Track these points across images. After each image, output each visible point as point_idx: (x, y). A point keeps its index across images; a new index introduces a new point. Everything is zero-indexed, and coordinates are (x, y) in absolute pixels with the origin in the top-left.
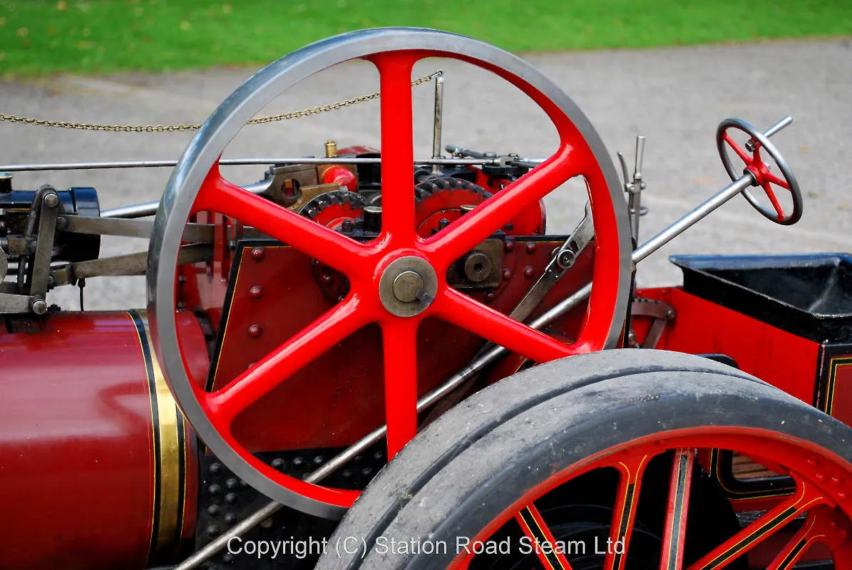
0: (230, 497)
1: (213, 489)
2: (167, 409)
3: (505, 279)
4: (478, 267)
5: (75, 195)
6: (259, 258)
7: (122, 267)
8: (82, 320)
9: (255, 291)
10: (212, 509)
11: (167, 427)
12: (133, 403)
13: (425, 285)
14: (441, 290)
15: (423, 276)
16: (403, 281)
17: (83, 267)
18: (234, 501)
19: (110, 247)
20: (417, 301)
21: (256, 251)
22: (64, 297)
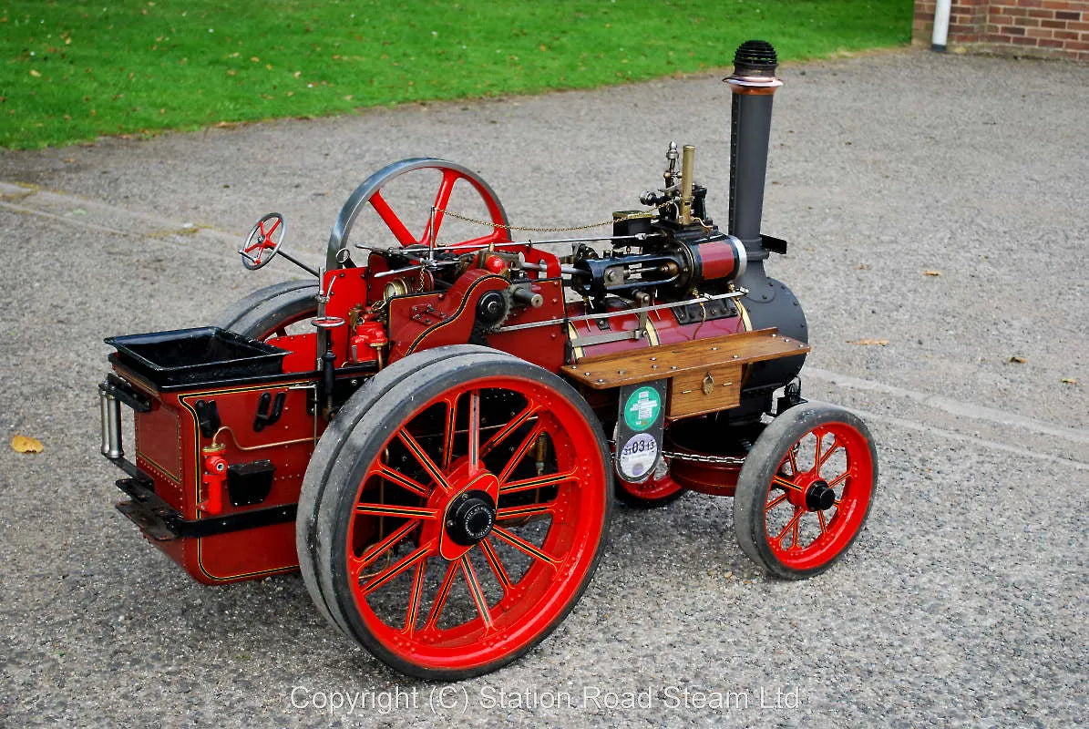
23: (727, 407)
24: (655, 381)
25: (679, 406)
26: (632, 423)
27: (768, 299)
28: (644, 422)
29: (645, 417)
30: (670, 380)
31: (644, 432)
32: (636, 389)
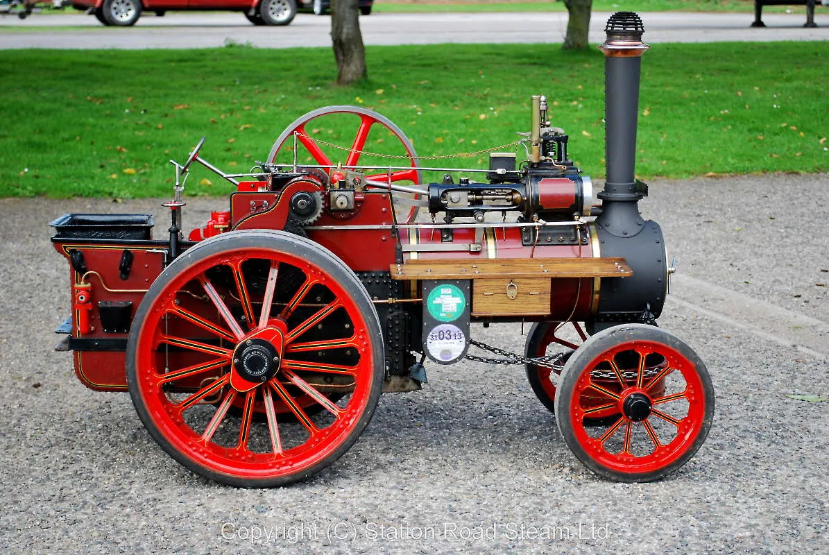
23: (536, 314)
24: (457, 280)
25: (481, 305)
26: (437, 313)
27: (627, 235)
28: (448, 314)
29: (450, 310)
30: (471, 281)
31: (449, 323)
32: (437, 284)
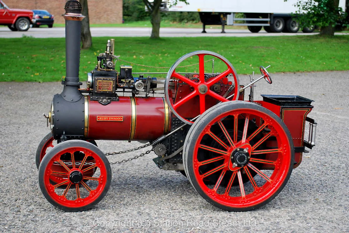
0: (176, 125)
1: (174, 123)
2: (167, 111)
3: (221, 91)
4: (216, 88)
5: (153, 79)
6: (181, 86)
7: (160, 89)
8: (153, 98)
9: (181, 91)
10: (173, 126)
11: (167, 114)
12: (162, 110)
13: (205, 89)
14: (208, 90)
15: (205, 88)
16: (202, 88)
17: (154, 89)
18: (177, 125)
19: (158, 86)
20: (205, 91)
21: (181, 85)
22: (150, 95)
